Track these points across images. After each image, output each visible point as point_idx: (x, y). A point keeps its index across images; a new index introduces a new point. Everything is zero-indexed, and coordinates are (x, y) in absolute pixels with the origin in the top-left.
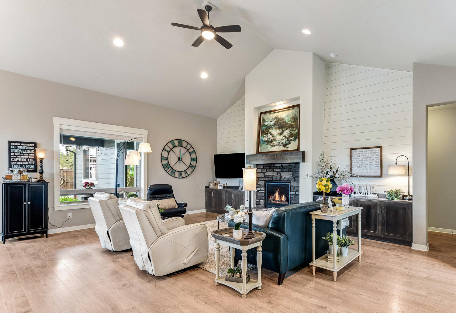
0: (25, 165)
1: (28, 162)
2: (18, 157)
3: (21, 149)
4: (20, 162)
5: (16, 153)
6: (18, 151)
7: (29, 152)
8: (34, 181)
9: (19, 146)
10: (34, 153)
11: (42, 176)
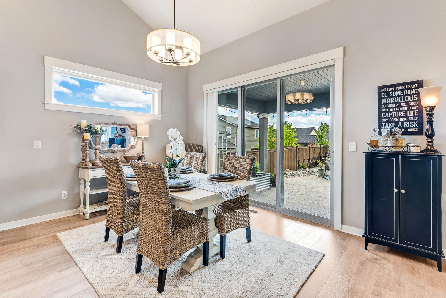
0: (402, 123)
1: (406, 116)
2: (391, 110)
3: (396, 97)
4: (395, 117)
5: (389, 103)
6: (392, 100)
7: (409, 98)
8: (413, 150)
9: (393, 91)
10: (417, 99)
11: (432, 142)
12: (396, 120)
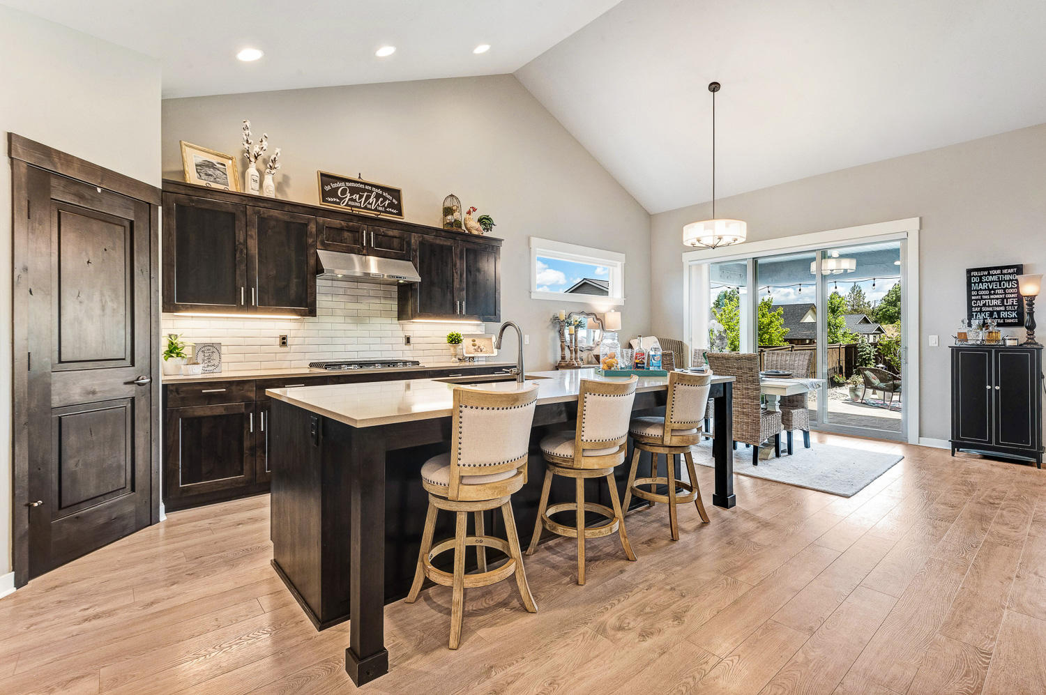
0: (999, 312)
1: (1003, 305)
2: (984, 297)
3: (991, 282)
4: (989, 306)
5: (981, 290)
6: (985, 286)
7: (1006, 285)
8: (1009, 343)
9: (986, 276)
10: (1016, 286)
11: (1033, 335)
12: (991, 309)
